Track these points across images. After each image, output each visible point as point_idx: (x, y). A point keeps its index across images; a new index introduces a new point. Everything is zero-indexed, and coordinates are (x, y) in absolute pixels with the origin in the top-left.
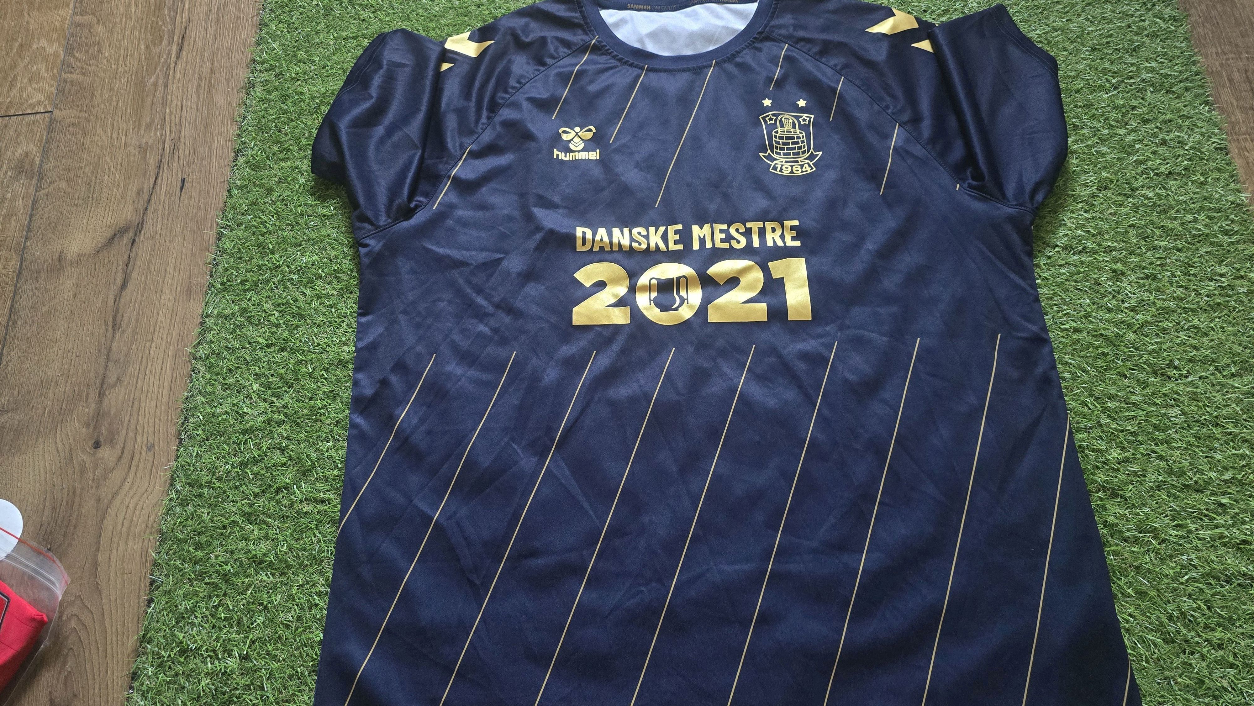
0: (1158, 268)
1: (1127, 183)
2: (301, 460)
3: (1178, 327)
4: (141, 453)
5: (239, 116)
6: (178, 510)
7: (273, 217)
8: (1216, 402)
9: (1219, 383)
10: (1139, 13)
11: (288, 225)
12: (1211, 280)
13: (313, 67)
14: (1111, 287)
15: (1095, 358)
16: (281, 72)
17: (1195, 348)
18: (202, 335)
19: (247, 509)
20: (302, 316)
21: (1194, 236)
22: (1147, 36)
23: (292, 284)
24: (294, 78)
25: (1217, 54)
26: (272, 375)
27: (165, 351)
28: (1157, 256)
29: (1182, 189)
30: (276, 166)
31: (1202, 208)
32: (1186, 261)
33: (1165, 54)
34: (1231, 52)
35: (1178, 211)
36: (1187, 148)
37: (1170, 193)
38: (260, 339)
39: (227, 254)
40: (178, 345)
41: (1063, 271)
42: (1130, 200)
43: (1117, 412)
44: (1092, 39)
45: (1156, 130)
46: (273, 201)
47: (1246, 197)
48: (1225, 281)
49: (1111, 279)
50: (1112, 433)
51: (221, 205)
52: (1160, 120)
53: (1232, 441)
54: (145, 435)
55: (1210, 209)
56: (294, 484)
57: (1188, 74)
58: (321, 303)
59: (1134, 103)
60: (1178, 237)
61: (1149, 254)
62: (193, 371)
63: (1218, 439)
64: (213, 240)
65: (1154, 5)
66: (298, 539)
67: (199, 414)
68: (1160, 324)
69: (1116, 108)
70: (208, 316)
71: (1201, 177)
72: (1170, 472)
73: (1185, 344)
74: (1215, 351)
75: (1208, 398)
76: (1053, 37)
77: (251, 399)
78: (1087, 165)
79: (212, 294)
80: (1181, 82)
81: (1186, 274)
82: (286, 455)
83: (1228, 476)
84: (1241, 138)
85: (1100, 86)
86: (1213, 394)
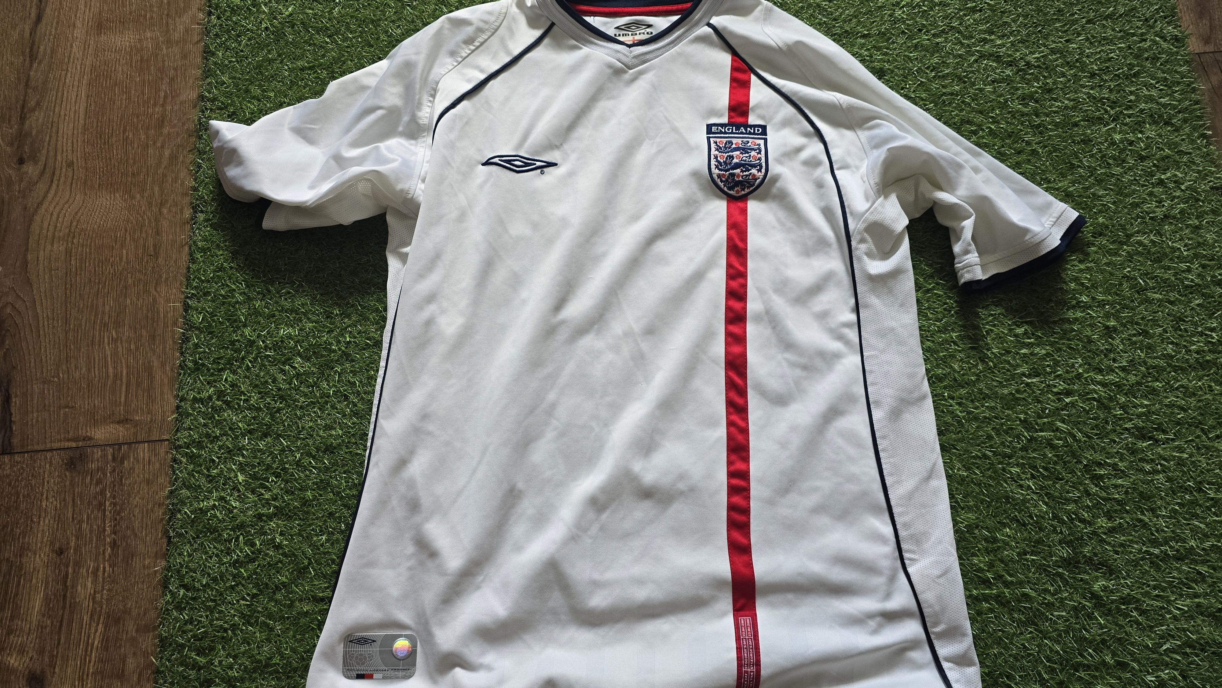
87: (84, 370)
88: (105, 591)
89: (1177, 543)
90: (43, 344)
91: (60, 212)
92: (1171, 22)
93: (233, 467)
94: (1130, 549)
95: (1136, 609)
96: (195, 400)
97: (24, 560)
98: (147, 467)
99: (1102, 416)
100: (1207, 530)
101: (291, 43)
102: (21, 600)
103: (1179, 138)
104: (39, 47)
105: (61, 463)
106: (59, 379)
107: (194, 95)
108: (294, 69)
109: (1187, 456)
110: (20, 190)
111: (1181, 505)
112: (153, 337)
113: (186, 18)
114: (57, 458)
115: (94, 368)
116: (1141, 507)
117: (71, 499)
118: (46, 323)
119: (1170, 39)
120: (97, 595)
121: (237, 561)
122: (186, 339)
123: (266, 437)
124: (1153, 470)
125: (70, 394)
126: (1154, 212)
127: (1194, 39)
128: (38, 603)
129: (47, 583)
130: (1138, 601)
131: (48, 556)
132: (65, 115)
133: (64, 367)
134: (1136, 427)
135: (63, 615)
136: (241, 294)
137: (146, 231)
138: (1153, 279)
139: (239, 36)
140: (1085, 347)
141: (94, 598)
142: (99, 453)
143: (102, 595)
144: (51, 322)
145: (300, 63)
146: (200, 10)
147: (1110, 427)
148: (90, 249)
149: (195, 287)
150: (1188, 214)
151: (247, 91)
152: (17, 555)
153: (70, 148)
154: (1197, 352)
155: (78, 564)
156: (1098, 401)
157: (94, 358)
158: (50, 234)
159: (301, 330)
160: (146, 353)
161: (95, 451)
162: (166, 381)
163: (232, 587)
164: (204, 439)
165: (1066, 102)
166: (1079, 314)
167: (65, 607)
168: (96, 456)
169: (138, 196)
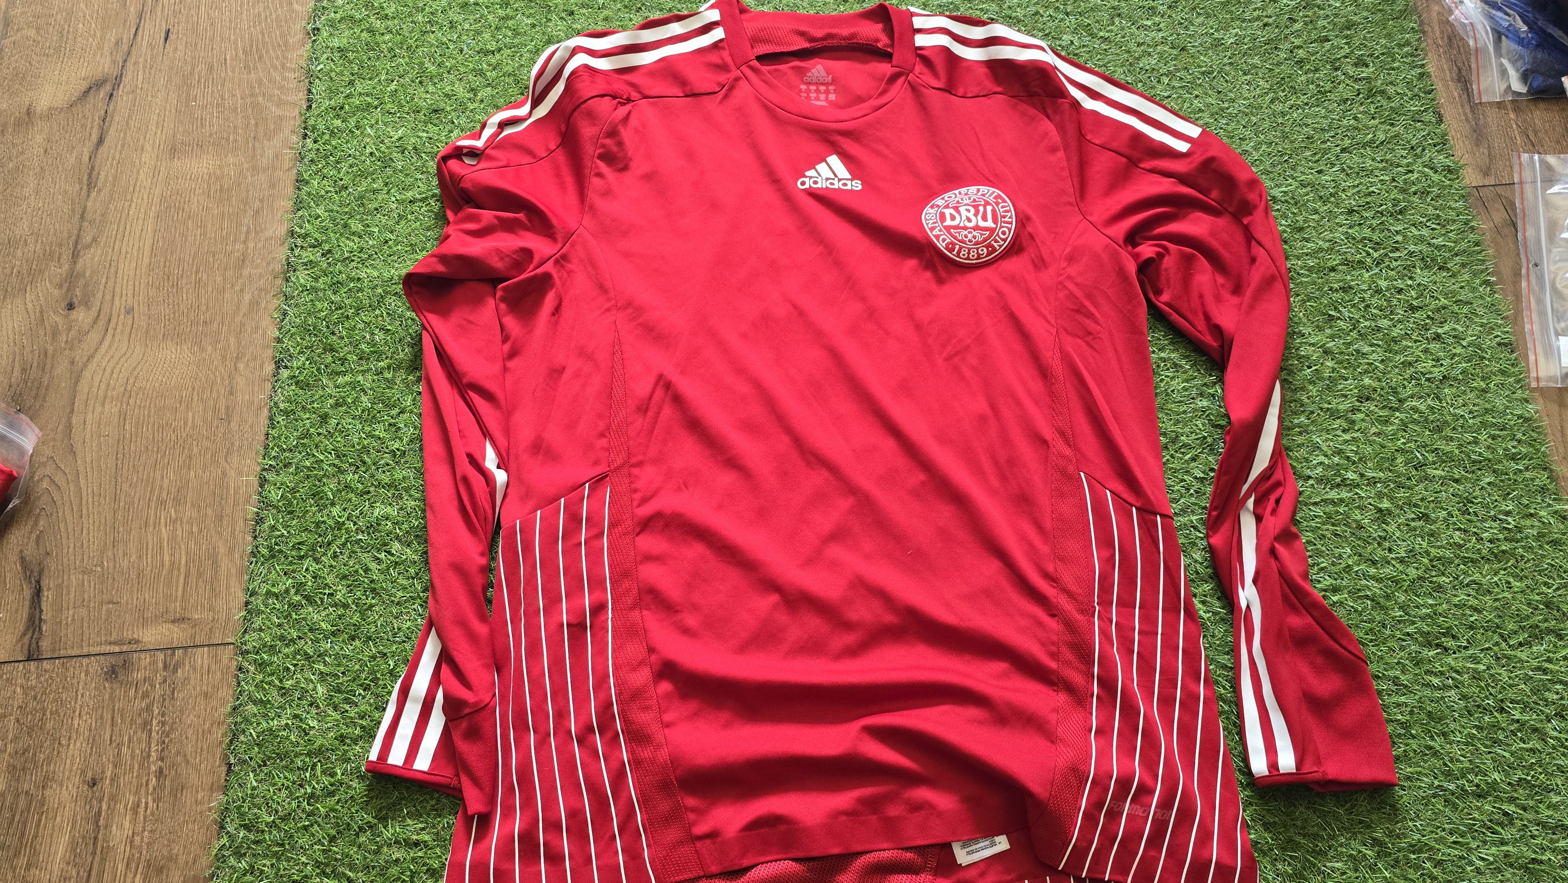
0: (1433, 505)
6: (232, 861)
7: (331, 453)
8: (1501, 680)
9: (1505, 656)
10: (1405, 161)
12: (1494, 519)
13: (370, 243)
14: (1376, 531)
16: (329, 251)
17: (1475, 609)
19: (321, 859)
21: (1474, 462)
22: (1415, 193)
23: (362, 547)
24: (347, 258)
32: (1465, 496)
35: (1454, 429)
36: (1464, 343)
37: (1445, 405)
38: (324, 626)
39: (274, 507)
41: (1319, 511)
42: (1398, 414)
44: (1350, 198)
45: (1427, 321)
46: (330, 432)
52: (1431, 307)
53: (1520, 731)
55: (1494, 425)
59: (1400, 284)
61: (1421, 486)
62: (240, 669)
65: (1424, 150)
67: (252, 731)
68: (1435, 579)
71: (1482, 383)
72: (1448, 775)
73: (1465, 605)
74: (1500, 613)
75: (1492, 675)
76: (1302, 196)
77: (318, 707)
78: (1345, 368)
80: (1457, 255)
85: (1360, 262)
87: (134, 557)
88: (146, 833)
89: (1476, 776)
90: (85, 525)
91: (114, 368)
92: (1442, 150)
93: (312, 677)
94: (1418, 784)
95: (1429, 859)
96: (269, 593)
97: (48, 792)
98: (205, 677)
99: (1378, 618)
100: (1512, 760)
101: (401, 171)
102: (41, 844)
103: (1457, 285)
104: (99, 174)
105: (99, 672)
106: (103, 568)
107: (282, 230)
108: (403, 201)
109: (1485, 668)
110: (67, 341)
111: (1480, 728)
112: (221, 518)
113: (276, 142)
114: (94, 665)
115: (147, 555)
116: (1430, 731)
117: (110, 717)
118: (90, 500)
119: (1442, 170)
120: (136, 838)
121: (312, 795)
122: (259, 521)
123: (353, 640)
124: (1444, 685)
125: (116, 586)
126: (1431, 373)
127: (1470, 170)
128: (61, 847)
129: (74, 822)
130: (1431, 848)
131: (78, 788)
132: (127, 253)
133: (110, 554)
134: (1420, 632)
135: (92, 863)
136: (330, 465)
137: (218, 391)
138: (1433, 452)
139: (338, 163)
140: (1354, 534)
141: (132, 842)
142: (148, 660)
143: (142, 838)
144: (96, 498)
145: (409, 195)
146: (293, 132)
147: (1388, 632)
148: (149, 411)
149: (274, 457)
150: (1472, 375)
151: (346, 226)
152: (39, 787)
153: (132, 291)
154: (1491, 541)
155: (113, 798)
156: (1373, 600)
157: (147, 543)
158: (101, 393)
159: (401, 509)
160: (211, 537)
161: (143, 657)
162: (233, 571)
163: (305, 828)
164: (278, 642)
165: (1321, 243)
166: (1345, 494)
167: (95, 853)
168: (143, 663)
169: (210, 348)
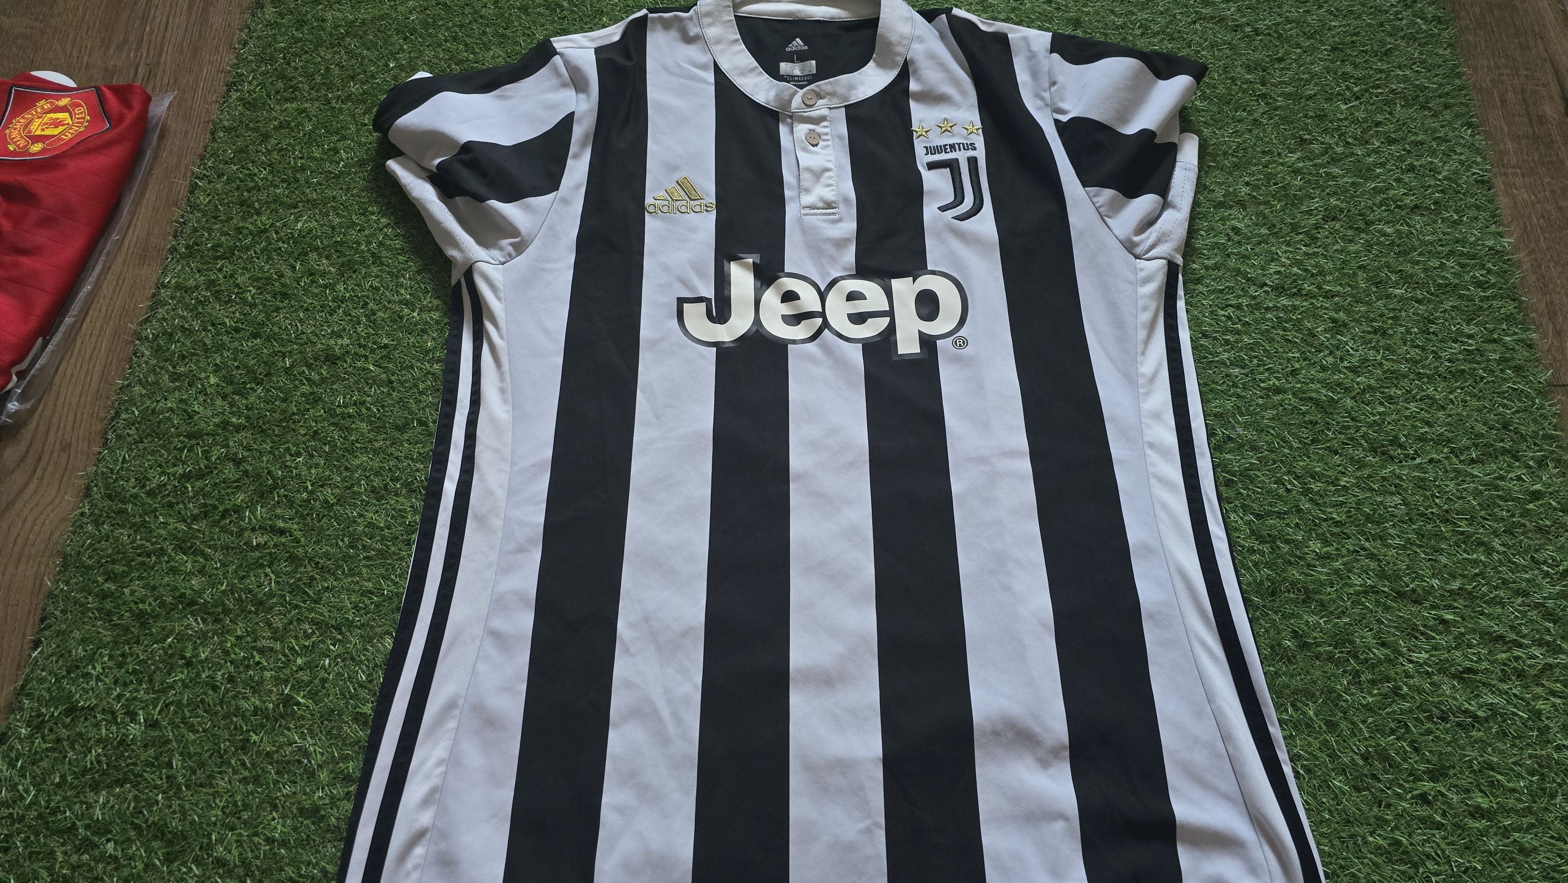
1: (1360, 215)
2: (261, 477)
3: (1409, 397)
4: (52, 452)
5: (239, 43)
11: (283, 181)
15: (1300, 426)
18: (152, 310)
20: (285, 296)
25: (1489, 67)
26: (238, 368)
27: (102, 327)
28: (1391, 306)
29: (1428, 228)
30: (277, 107)
31: (1452, 252)
33: (1423, 62)
34: (1507, 67)
40: (120, 320)
43: (1321, 496)
47: (1508, 243)
48: (1473, 344)
49: (1330, 331)
50: (1313, 521)
51: (201, 150)
54: (61, 431)
56: (247, 507)
57: (1449, 88)
58: (313, 282)
60: (1419, 285)
63: (1447, 539)
64: (184, 191)
66: (244, 577)
69: (1355, 121)
70: (164, 286)
79: (172, 259)
81: (1426, 332)
82: (242, 468)
83: (1456, 585)
84: (1510, 171)
86: (1448, 483)
